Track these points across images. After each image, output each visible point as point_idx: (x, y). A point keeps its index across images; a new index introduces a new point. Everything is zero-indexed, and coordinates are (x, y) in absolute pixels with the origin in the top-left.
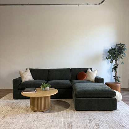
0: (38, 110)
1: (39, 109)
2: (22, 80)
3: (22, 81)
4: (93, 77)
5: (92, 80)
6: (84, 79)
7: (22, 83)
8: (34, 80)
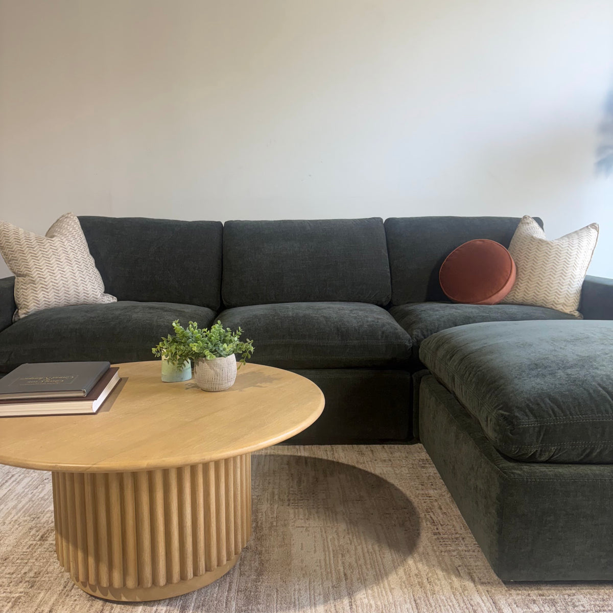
0: (131, 583)
1: (140, 581)
2: (20, 300)
3: (15, 307)
4: (570, 278)
5: (562, 301)
6: (496, 298)
7: (15, 318)
8: (114, 300)
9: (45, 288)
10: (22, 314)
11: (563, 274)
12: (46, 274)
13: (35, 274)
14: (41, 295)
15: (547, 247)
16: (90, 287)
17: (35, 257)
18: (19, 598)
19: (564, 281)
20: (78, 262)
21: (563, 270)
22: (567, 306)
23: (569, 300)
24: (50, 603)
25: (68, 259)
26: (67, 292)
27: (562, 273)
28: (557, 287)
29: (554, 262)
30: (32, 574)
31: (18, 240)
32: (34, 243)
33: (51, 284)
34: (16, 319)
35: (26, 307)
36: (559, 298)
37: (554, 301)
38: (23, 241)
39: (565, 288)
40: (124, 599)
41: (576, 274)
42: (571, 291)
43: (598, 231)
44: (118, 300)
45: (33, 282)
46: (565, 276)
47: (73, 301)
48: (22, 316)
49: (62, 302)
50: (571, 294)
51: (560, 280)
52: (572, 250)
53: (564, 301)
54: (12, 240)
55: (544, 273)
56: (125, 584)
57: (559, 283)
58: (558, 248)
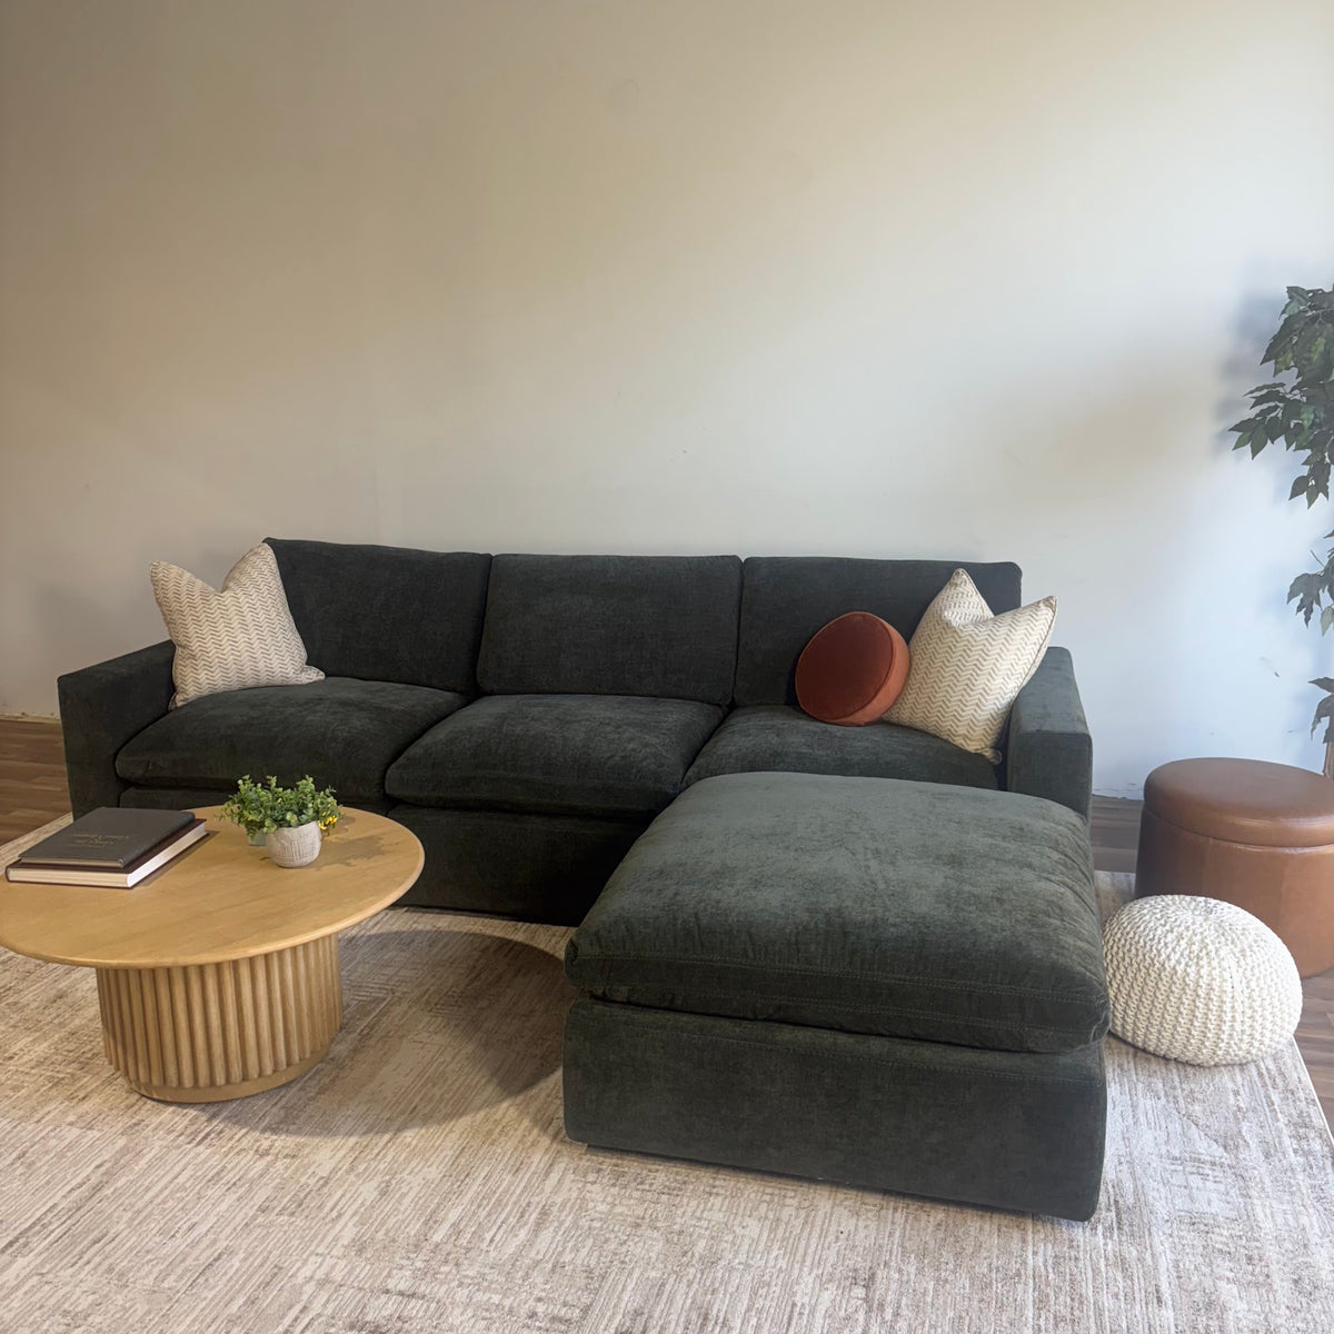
1: (166, 1080)
4: (981, 694)
5: (962, 731)
6: (862, 716)
7: (171, 706)
8: (321, 676)
9: (208, 666)
10: (179, 700)
11: (969, 686)
12: (210, 645)
13: (195, 645)
14: (203, 677)
15: (953, 637)
16: (275, 664)
17: (197, 621)
18: (63, 1079)
19: (968, 698)
20: (258, 626)
21: (969, 679)
22: (970, 740)
23: (974, 731)
24: (89, 1089)
25: (244, 624)
26: (240, 671)
27: (967, 685)
28: (956, 707)
29: (957, 665)
30: (89, 1055)
31: (177, 594)
32: (198, 600)
33: (217, 660)
34: (173, 707)
35: (185, 692)
36: (957, 726)
37: (950, 730)
38: (184, 598)
39: (969, 710)
40: (155, 1096)
41: (992, 687)
42: (980, 716)
43: (1054, 612)
44: (326, 676)
45: (194, 657)
46: (972, 690)
47: (250, 682)
48: (180, 704)
49: (235, 685)
50: (979, 721)
51: (963, 695)
52: (992, 645)
53: (965, 732)
54: (170, 595)
55: (941, 682)
56: (151, 1081)
57: (960, 700)
58: (969, 641)
